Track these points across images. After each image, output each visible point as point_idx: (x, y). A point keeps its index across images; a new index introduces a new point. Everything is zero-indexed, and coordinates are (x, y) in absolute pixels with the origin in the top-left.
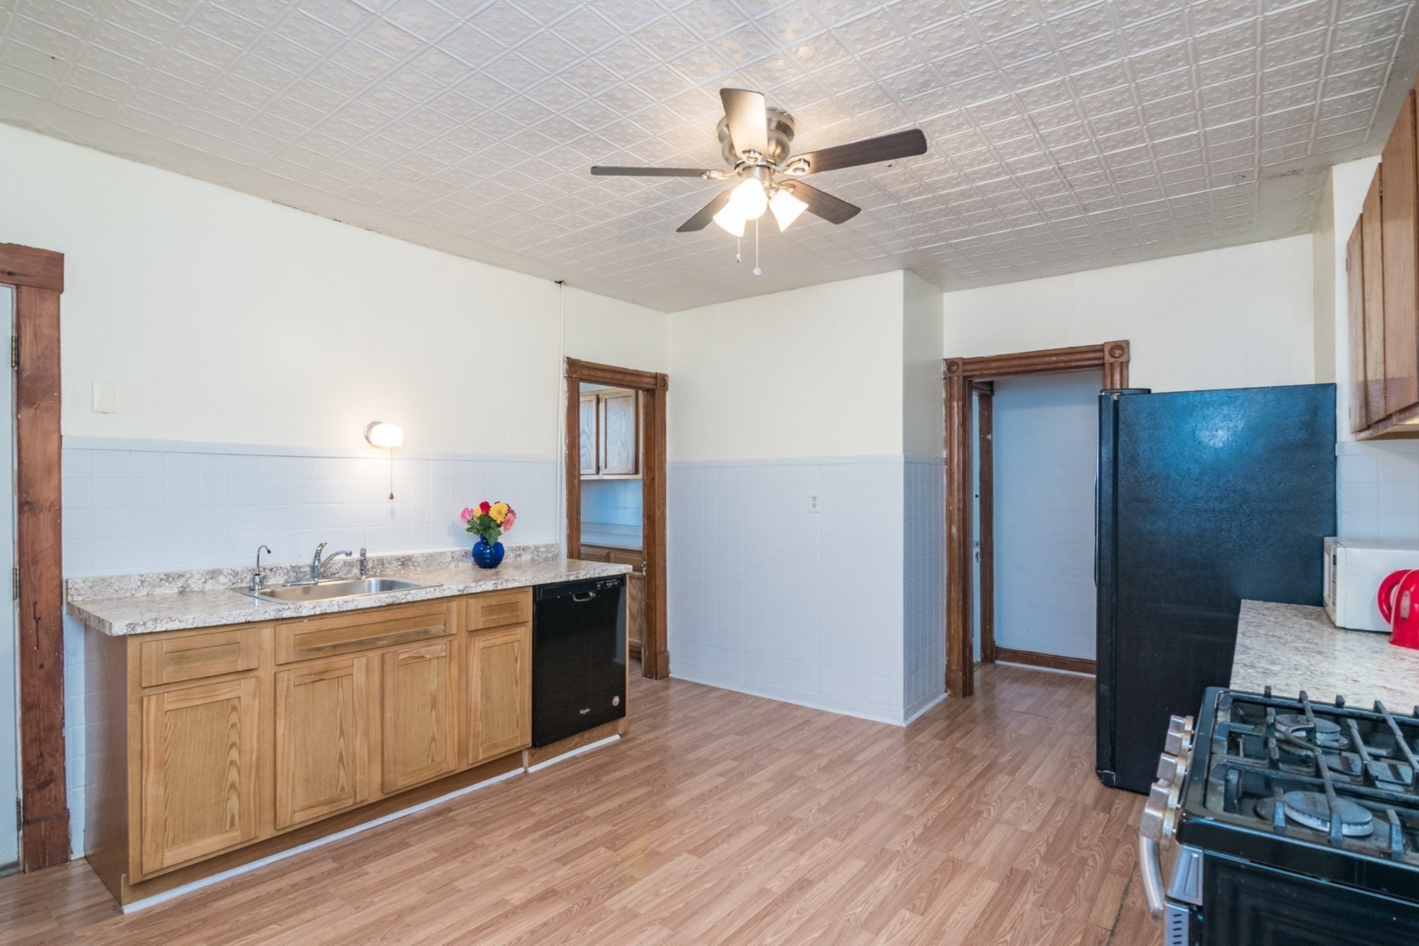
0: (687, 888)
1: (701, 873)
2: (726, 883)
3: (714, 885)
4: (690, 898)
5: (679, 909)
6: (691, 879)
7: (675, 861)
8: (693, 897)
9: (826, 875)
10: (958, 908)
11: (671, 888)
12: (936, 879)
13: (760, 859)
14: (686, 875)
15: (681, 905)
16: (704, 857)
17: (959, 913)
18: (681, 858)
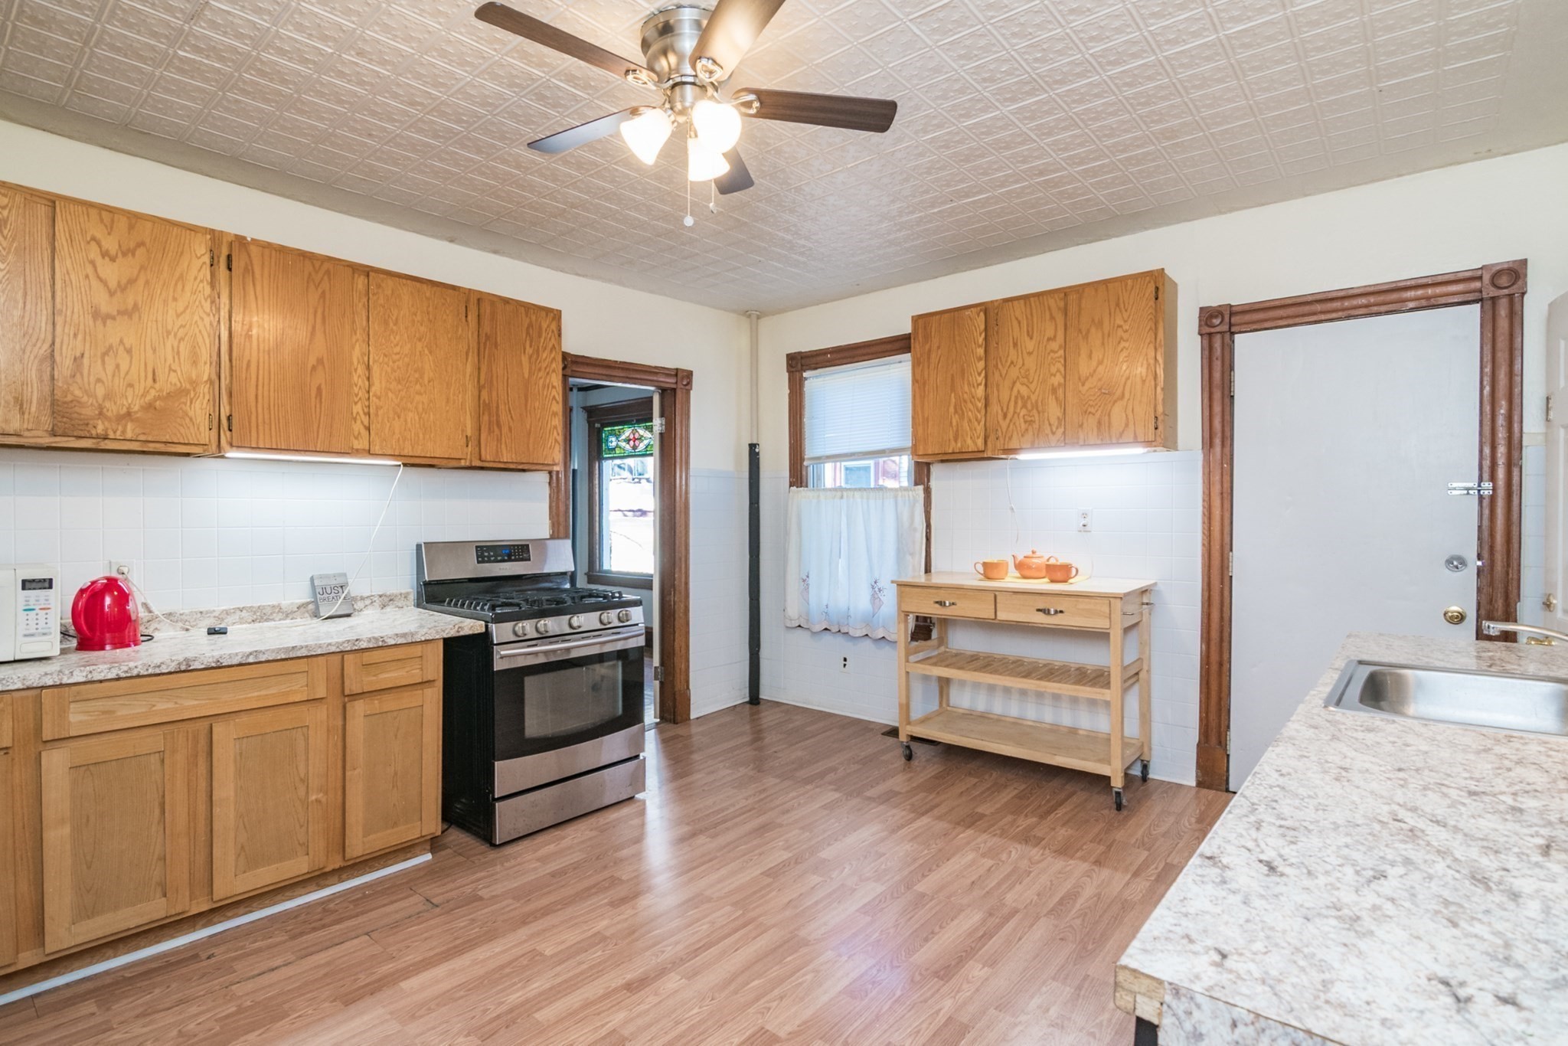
0: (781, 980)
1: (762, 1001)
2: (732, 987)
3: (748, 984)
4: (777, 967)
5: (790, 955)
6: (776, 992)
7: (798, 1022)
8: (774, 969)
9: (603, 996)
11: (800, 980)
13: (677, 1023)
14: (781, 998)
15: (789, 959)
16: (755, 1028)
18: (788, 1028)
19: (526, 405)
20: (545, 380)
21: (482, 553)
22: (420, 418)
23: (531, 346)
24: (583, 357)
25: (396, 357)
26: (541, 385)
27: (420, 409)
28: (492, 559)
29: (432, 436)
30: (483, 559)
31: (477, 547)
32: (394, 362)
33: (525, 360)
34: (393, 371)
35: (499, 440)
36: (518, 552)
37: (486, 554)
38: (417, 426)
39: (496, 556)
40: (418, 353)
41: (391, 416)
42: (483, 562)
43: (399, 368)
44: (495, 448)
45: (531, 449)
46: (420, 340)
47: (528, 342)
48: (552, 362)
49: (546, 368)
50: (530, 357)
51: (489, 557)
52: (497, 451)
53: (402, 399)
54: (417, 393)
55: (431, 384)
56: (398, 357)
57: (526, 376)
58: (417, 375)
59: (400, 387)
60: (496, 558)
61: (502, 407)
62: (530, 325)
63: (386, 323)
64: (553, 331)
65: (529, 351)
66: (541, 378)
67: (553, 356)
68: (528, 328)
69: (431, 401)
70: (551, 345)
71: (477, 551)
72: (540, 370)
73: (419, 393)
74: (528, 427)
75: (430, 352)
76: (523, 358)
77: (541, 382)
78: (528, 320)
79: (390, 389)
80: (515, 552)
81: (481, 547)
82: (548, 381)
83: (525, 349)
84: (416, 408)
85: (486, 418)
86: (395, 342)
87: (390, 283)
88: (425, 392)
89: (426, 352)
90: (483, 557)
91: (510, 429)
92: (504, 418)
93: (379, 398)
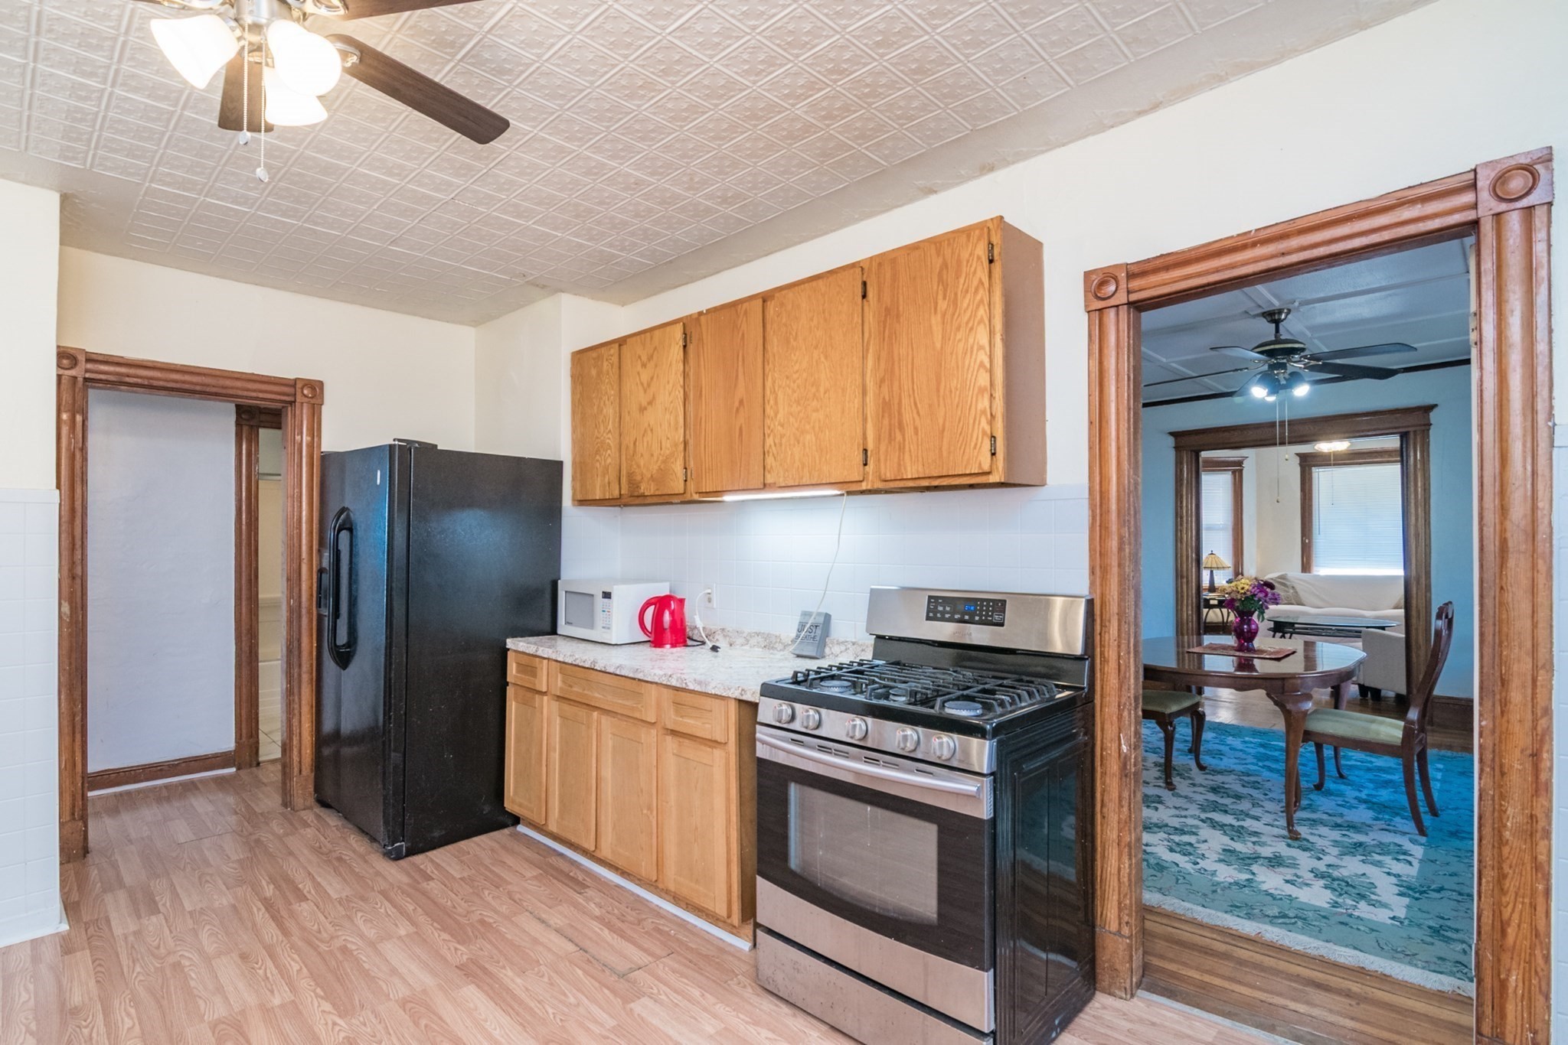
10: (486, 1027)
12: (426, 1026)
17: (495, 1029)
19: (938, 390)
20: (967, 340)
21: (936, 607)
22: (816, 439)
23: (944, 298)
24: (1162, 256)
25: (795, 376)
26: (960, 352)
27: (817, 429)
28: (947, 616)
29: (828, 457)
30: (935, 614)
31: (930, 597)
32: (794, 382)
33: (936, 321)
34: (794, 391)
35: (902, 449)
36: (987, 611)
37: (940, 608)
38: (814, 448)
39: (953, 613)
40: (814, 363)
41: (792, 442)
42: (935, 619)
43: (798, 387)
44: (896, 460)
45: (945, 454)
46: (816, 348)
47: (941, 293)
48: (978, 307)
49: (967, 323)
50: (944, 315)
51: (943, 613)
52: (899, 465)
53: (800, 422)
54: (814, 411)
55: (827, 395)
56: (797, 375)
57: (938, 345)
58: (813, 390)
59: (799, 408)
60: (953, 616)
61: (905, 401)
62: (945, 265)
63: (788, 342)
64: (979, 258)
65: (942, 305)
66: (960, 340)
67: (978, 298)
68: (940, 274)
69: (827, 416)
70: (975, 283)
71: (929, 602)
72: (958, 329)
73: (816, 410)
74: (941, 421)
75: (826, 358)
76: (933, 321)
77: (961, 345)
78: (940, 260)
79: (791, 414)
80: (981, 610)
81: (937, 598)
82: (971, 341)
83: (936, 304)
84: (813, 428)
85: (886, 422)
86: (795, 358)
87: (790, 294)
88: (821, 407)
89: (823, 359)
90: (935, 611)
91: (916, 429)
92: (907, 417)
93: (782, 426)
